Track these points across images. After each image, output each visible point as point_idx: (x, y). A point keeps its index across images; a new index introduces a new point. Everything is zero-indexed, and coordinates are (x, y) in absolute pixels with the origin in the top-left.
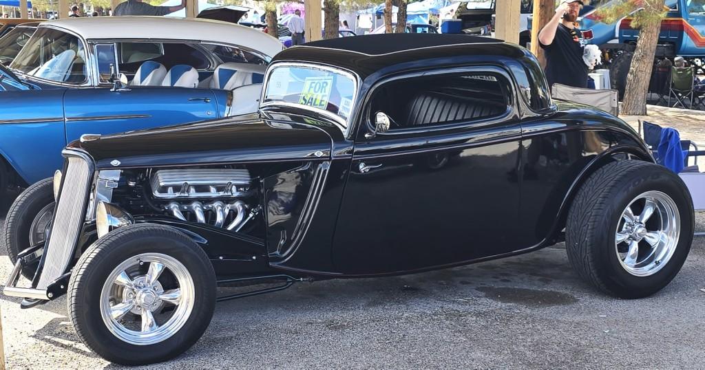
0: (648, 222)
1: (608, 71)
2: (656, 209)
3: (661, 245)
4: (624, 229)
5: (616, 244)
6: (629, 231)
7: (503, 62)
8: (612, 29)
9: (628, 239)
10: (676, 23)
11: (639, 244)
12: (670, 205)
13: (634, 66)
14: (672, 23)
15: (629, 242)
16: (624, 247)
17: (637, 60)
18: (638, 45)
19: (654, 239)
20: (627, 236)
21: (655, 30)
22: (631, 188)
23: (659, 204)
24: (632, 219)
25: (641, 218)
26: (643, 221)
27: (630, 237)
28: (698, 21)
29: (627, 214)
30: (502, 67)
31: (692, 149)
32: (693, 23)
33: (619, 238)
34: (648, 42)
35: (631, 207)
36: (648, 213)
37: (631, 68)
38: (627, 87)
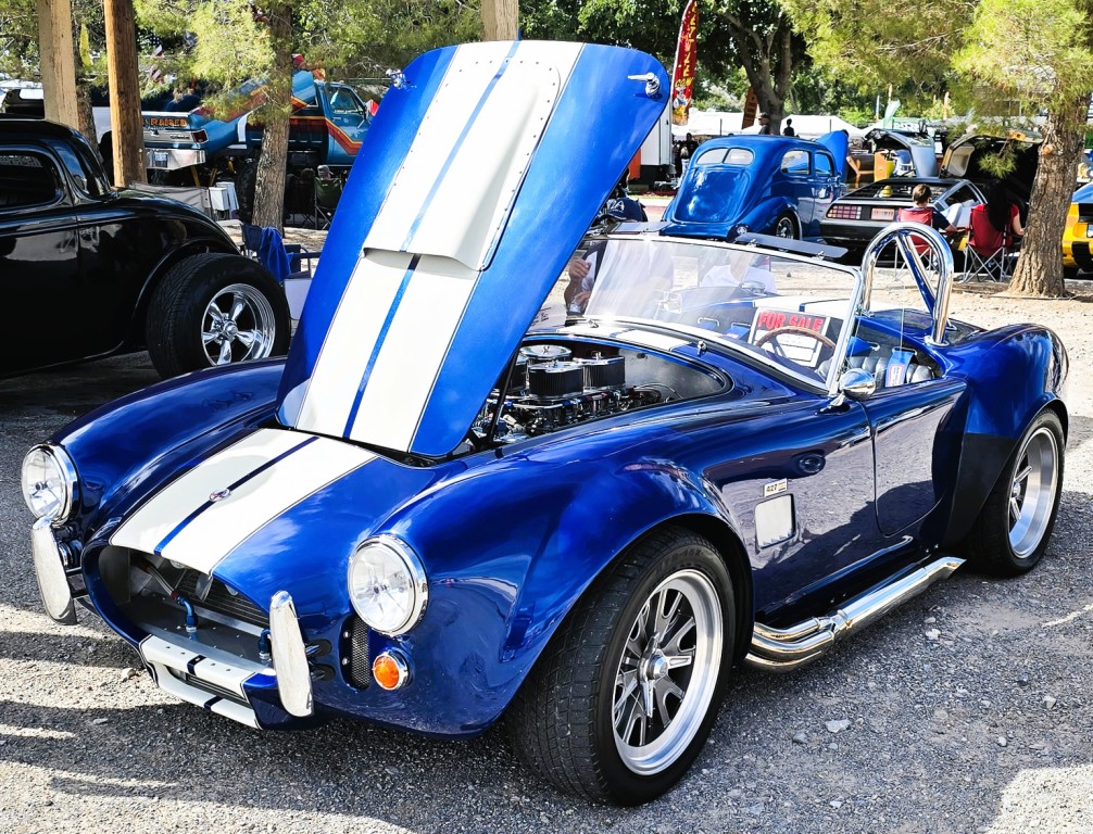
0: (238, 319)
1: (233, 184)
2: (247, 306)
3: (257, 345)
4: (212, 328)
5: (204, 344)
6: (218, 330)
7: (47, 141)
8: (233, 129)
9: (219, 338)
10: (317, 124)
11: (231, 344)
12: (261, 301)
13: (261, 175)
14: (313, 123)
15: (220, 342)
16: (215, 349)
17: (265, 168)
18: (264, 148)
19: (248, 338)
20: (217, 335)
21: (283, 129)
22: (213, 281)
23: (250, 301)
24: (220, 317)
25: (231, 316)
26: (233, 319)
27: (221, 335)
28: (346, 121)
29: (212, 309)
30: (44, 147)
31: (302, 251)
32: (340, 124)
33: (206, 337)
34: (275, 143)
35: (217, 301)
36: (238, 310)
37: (259, 178)
38: (256, 203)
